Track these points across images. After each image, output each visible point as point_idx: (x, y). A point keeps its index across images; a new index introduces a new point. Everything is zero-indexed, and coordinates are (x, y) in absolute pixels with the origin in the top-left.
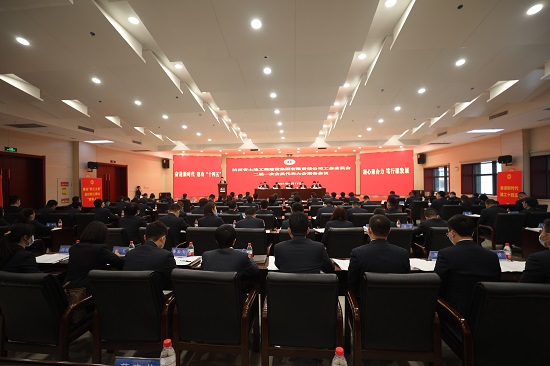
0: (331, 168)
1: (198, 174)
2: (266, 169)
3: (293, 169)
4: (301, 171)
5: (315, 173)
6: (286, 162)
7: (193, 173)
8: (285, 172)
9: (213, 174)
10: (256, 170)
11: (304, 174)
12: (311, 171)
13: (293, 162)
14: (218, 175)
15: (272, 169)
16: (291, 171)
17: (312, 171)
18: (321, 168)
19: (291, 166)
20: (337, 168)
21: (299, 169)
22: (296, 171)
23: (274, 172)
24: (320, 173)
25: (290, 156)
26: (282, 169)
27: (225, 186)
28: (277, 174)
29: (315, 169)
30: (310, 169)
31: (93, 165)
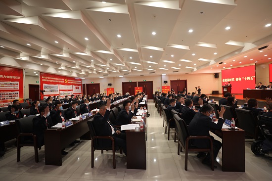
1: (237, 79)
7: (233, 79)
9: (248, 78)
27: (227, 88)
31: (166, 82)
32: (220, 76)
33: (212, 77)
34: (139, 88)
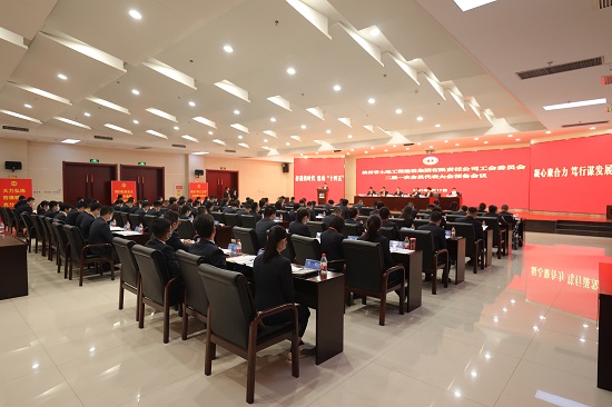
0: (492, 168)
1: (319, 177)
2: (400, 171)
3: (435, 170)
4: (446, 174)
5: (466, 176)
6: (425, 161)
7: (313, 177)
8: (424, 174)
9: (335, 178)
10: (388, 172)
11: (450, 177)
12: (461, 173)
13: (436, 160)
14: (340, 180)
15: (407, 171)
16: (432, 173)
17: (463, 173)
18: (476, 168)
19: (432, 167)
20: (502, 168)
21: (443, 170)
22: (439, 174)
23: (411, 174)
24: (474, 176)
25: (430, 153)
26: (421, 171)
27: (325, 192)
28: (414, 177)
29: (466, 169)
30: (459, 169)
31: (199, 173)
32: (291, 168)
33: (279, 169)
34: (124, 185)
